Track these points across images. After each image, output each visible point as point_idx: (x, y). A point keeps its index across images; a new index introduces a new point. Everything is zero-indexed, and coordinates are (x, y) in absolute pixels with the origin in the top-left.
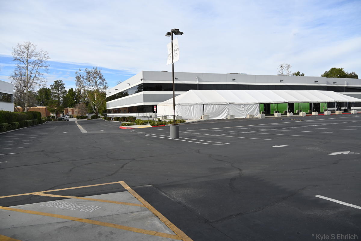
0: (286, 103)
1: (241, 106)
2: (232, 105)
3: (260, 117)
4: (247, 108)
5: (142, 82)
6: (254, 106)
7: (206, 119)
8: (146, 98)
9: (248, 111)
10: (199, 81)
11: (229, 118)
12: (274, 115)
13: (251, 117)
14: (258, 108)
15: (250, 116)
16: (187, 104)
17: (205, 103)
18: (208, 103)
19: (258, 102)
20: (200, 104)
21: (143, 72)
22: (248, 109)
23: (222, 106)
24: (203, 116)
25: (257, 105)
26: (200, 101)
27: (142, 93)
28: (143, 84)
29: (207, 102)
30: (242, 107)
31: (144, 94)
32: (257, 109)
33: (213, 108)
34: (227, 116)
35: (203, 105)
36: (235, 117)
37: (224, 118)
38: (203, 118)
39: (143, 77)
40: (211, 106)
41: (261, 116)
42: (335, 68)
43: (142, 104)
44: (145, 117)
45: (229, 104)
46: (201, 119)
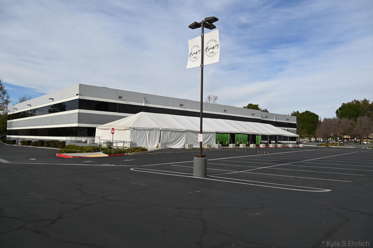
2: (190, 132)
3: (217, 148)
5: (77, 97)
6: (211, 135)
7: (163, 148)
8: (81, 118)
9: (206, 140)
10: (145, 103)
11: (187, 147)
12: (228, 145)
13: (209, 148)
14: (214, 138)
15: (208, 145)
16: (143, 129)
17: (162, 128)
18: (166, 129)
19: (214, 131)
20: (157, 129)
21: (80, 85)
22: (205, 137)
23: (180, 133)
24: (160, 144)
25: (213, 134)
26: (157, 127)
27: (77, 111)
28: (79, 100)
29: (165, 127)
31: (79, 113)
33: (170, 135)
34: (184, 145)
35: (160, 131)
36: (194, 147)
37: (182, 147)
38: (160, 146)
39: (79, 91)
40: (169, 133)
41: (219, 146)
42: (252, 104)
43: (76, 125)
44: (78, 142)
45: (187, 131)
46: (158, 147)
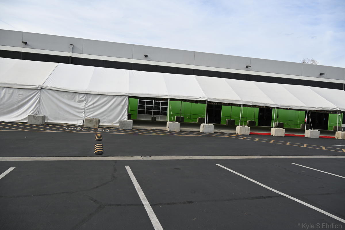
0: (203, 102)
1: (77, 96)
2: (50, 92)
3: (120, 128)
4: (93, 104)
6: (114, 100)
14: (124, 106)
15: (88, 121)
22: (95, 105)
23: (21, 92)
30: (77, 101)
32: (120, 107)
41: (122, 123)
45: (40, 89)
